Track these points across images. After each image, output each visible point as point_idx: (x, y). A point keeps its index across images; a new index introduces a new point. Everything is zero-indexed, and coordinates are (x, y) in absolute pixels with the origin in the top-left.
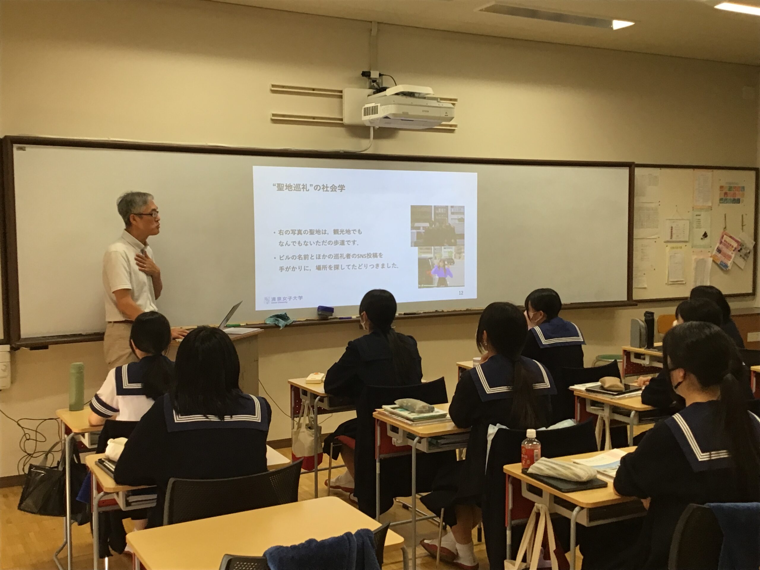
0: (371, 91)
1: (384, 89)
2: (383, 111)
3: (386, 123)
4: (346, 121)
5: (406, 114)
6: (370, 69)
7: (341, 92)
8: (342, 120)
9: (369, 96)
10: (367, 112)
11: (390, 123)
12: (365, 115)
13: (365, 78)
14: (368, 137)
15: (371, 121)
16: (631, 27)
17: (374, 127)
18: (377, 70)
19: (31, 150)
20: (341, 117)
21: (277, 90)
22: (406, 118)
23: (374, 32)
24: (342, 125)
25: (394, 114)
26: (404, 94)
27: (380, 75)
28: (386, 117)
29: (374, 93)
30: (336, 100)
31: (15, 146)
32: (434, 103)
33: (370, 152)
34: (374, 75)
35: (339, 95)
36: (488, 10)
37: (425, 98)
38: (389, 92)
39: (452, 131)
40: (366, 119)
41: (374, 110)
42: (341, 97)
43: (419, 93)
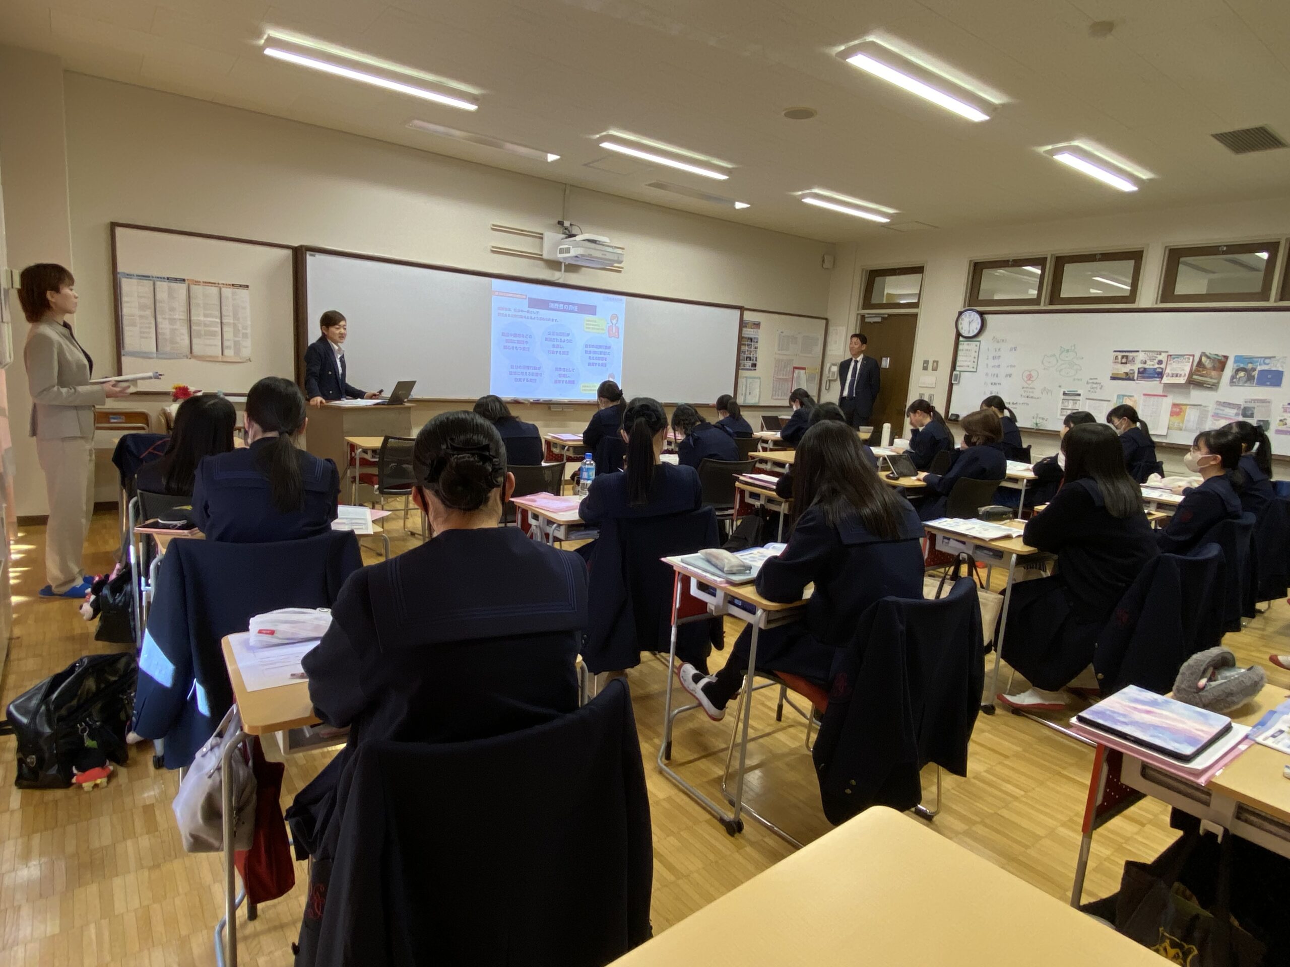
0: (564, 236)
1: (574, 236)
2: (574, 252)
3: (575, 261)
4: (545, 256)
5: (590, 255)
6: (564, 219)
7: (542, 234)
8: (542, 255)
9: (562, 239)
10: (561, 251)
11: (577, 261)
12: (560, 253)
13: (559, 226)
14: (560, 270)
15: (565, 258)
16: (748, 208)
17: (565, 263)
18: (568, 220)
19: (320, 257)
20: (540, 253)
21: (496, 229)
22: (590, 258)
23: (568, 192)
24: (542, 259)
25: (581, 255)
26: (589, 241)
27: (571, 225)
28: (577, 257)
29: (566, 238)
30: (538, 240)
31: (308, 253)
32: (610, 250)
33: (561, 281)
34: (567, 224)
35: (541, 237)
36: (650, 185)
37: (604, 245)
38: (578, 238)
39: (620, 272)
40: (560, 256)
41: (568, 250)
42: (542, 238)
43: (599, 241)
